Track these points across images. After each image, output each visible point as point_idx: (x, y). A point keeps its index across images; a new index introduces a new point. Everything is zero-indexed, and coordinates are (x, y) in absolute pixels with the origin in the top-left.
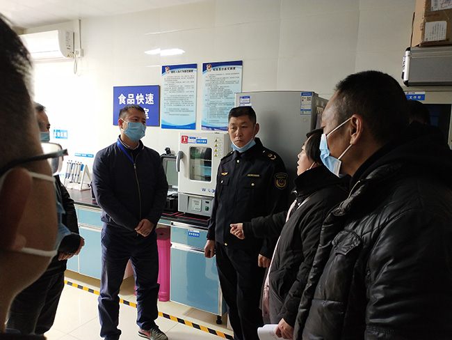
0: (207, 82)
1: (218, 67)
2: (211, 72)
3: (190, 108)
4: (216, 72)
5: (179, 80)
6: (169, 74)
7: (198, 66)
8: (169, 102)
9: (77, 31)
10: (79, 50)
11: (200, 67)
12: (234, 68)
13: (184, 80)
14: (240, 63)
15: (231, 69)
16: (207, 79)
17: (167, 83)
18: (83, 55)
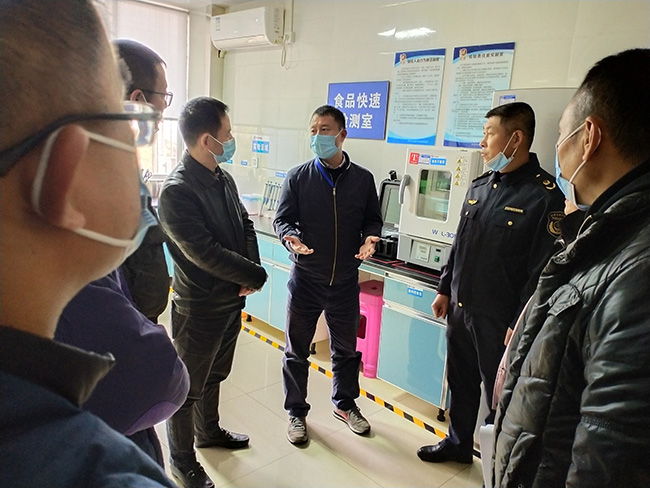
0: (458, 76)
1: (477, 53)
2: (465, 59)
3: (430, 114)
4: (473, 60)
5: (418, 74)
6: (404, 63)
7: (447, 53)
8: (401, 105)
9: (289, 7)
10: (290, 33)
11: (450, 53)
12: (501, 54)
13: (425, 73)
14: (511, 46)
15: (497, 55)
16: (458, 71)
17: (400, 77)
18: (294, 40)
